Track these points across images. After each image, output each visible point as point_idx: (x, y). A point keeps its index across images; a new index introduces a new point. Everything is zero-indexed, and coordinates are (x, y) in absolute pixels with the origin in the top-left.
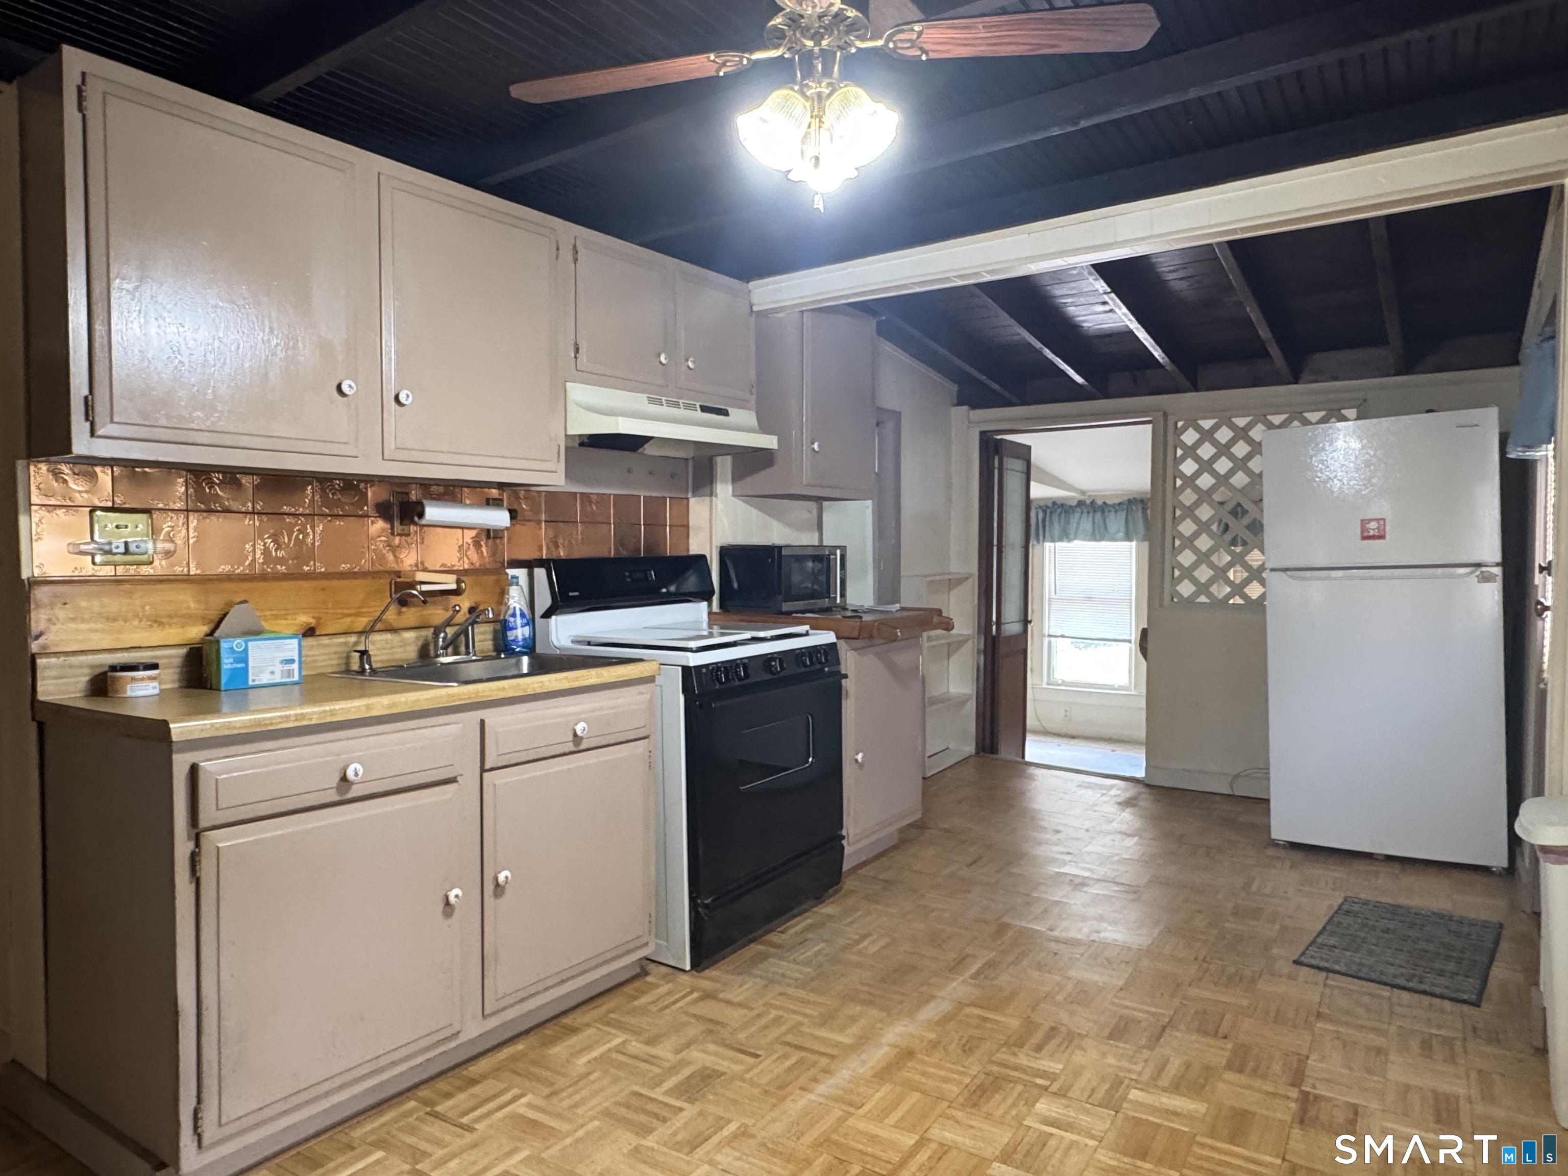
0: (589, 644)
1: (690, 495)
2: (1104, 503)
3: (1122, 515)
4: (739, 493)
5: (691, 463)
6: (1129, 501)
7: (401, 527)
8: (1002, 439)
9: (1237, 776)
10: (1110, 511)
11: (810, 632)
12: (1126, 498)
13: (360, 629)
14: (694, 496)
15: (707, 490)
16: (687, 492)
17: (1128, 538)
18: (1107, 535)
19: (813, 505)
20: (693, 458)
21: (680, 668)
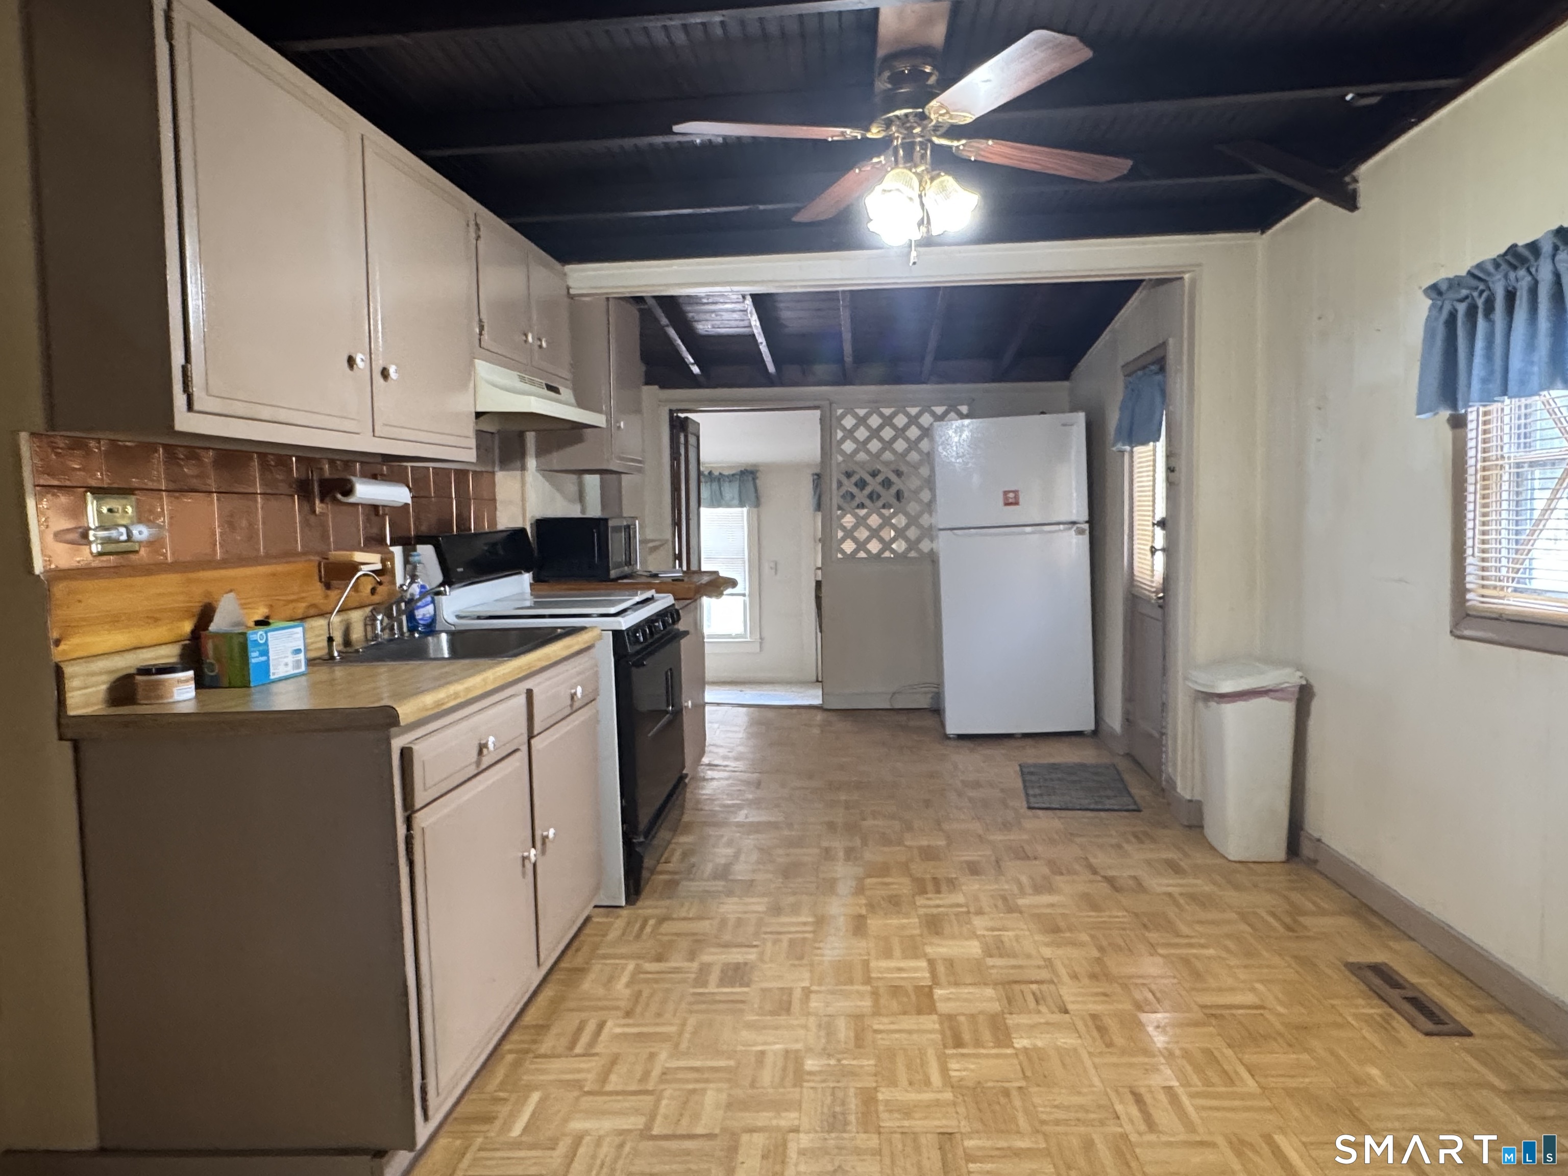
0: (479, 618)
1: (497, 469)
2: (720, 474)
3: (736, 485)
4: (543, 467)
5: (497, 437)
6: (741, 471)
7: (323, 505)
8: (687, 418)
9: (894, 694)
10: (724, 481)
11: (656, 595)
12: (739, 469)
13: (301, 616)
14: (502, 469)
15: (518, 464)
16: (494, 467)
17: (742, 504)
18: (723, 502)
19: (574, 477)
20: (499, 432)
21: (611, 633)
